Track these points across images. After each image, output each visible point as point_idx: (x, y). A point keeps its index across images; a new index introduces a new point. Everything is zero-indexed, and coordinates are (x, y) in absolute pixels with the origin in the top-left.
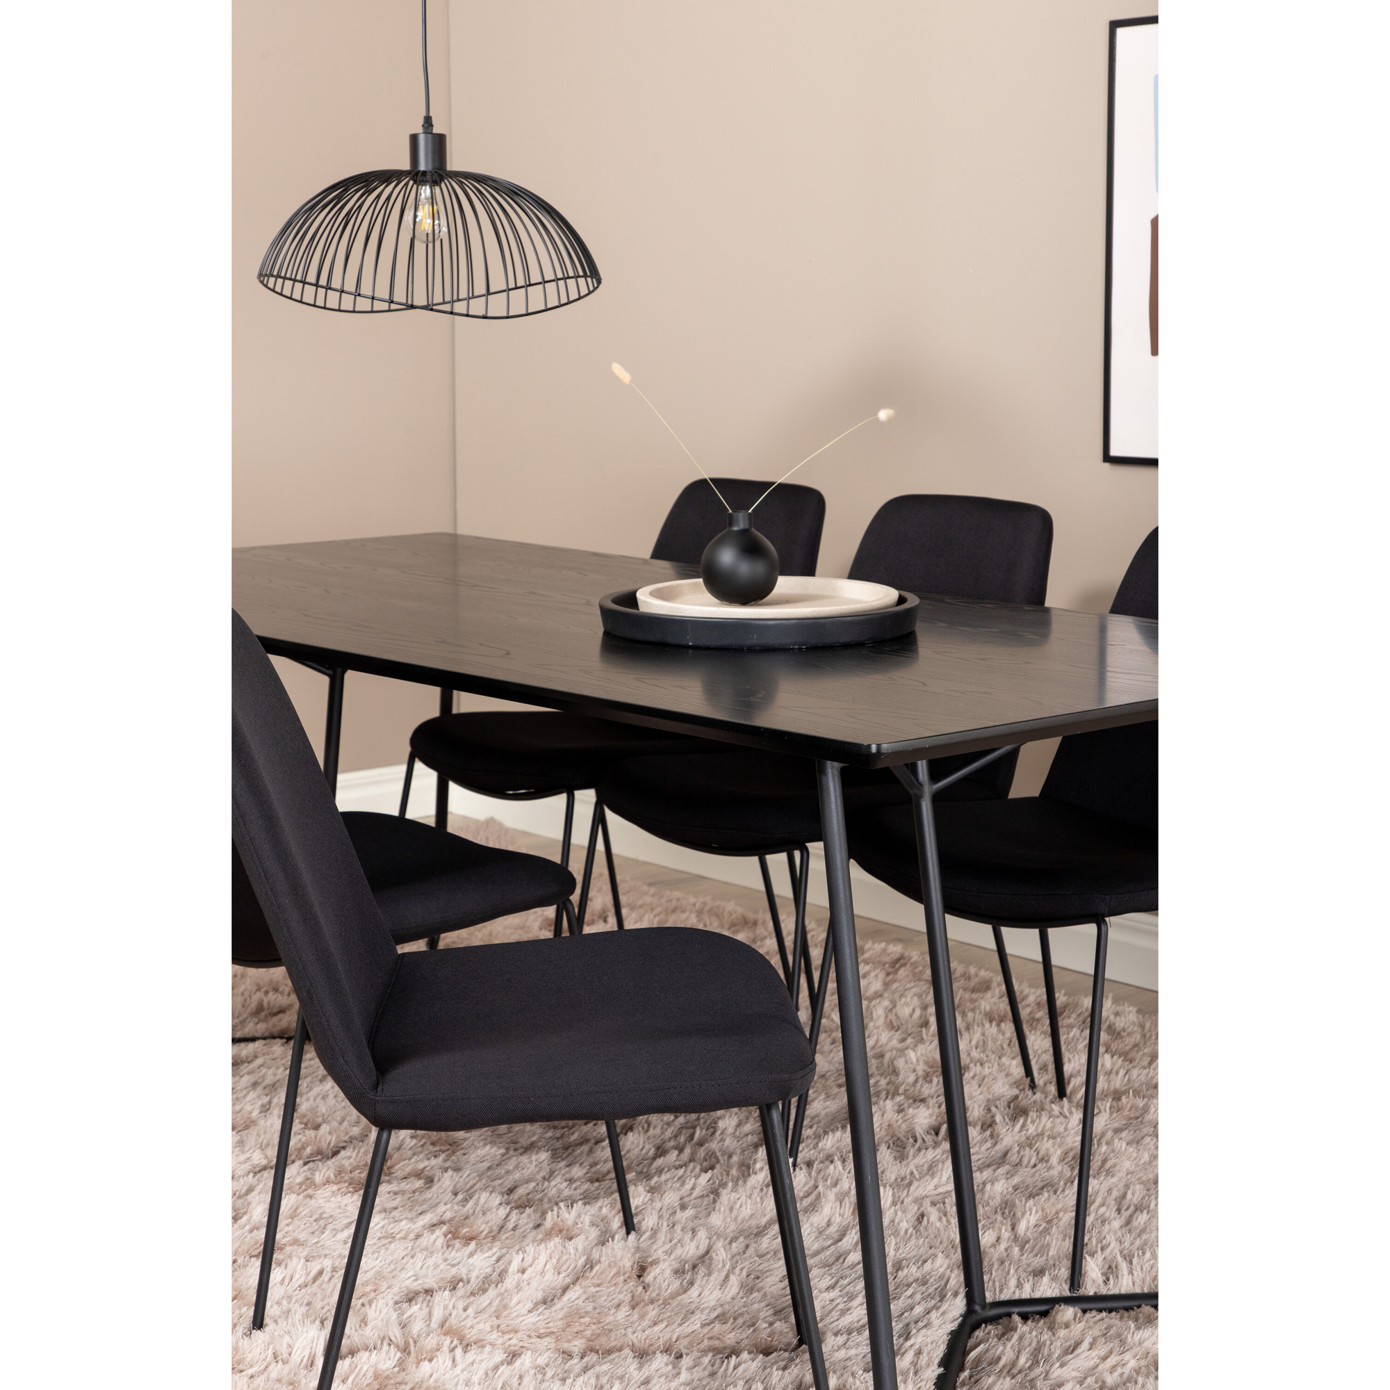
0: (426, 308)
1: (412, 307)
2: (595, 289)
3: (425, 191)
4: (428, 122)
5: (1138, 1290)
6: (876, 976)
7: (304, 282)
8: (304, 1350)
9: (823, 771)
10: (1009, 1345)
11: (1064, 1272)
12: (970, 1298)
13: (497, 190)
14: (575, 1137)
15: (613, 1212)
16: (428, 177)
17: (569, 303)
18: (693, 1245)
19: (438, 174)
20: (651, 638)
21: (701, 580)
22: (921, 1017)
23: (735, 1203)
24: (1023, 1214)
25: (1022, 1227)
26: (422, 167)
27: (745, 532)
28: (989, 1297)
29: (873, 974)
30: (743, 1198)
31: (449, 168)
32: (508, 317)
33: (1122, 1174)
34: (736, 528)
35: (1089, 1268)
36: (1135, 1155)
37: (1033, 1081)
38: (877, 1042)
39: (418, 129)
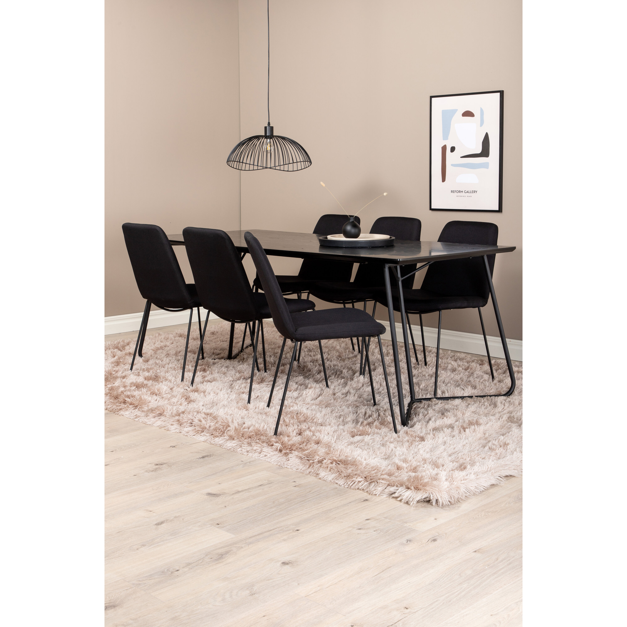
0: (270, 168)
1: (267, 168)
2: (310, 165)
3: (269, 140)
4: (269, 123)
5: (450, 396)
6: (373, 345)
7: (239, 162)
8: (262, 407)
9: (385, 267)
10: (422, 404)
11: (433, 393)
12: (411, 397)
13: (282, 139)
14: (307, 374)
15: (323, 386)
16: (269, 137)
17: (306, 168)
18: (345, 390)
19: (271, 136)
20: (334, 246)
21: (342, 234)
22: (387, 353)
23: (351, 384)
24: (421, 384)
25: (421, 387)
26: (268, 135)
27: (353, 222)
28: (416, 398)
29: (372, 344)
30: (354, 383)
31: (274, 135)
32: (293, 171)
33: (443, 378)
34: (351, 221)
35: (438, 391)
36: (446, 374)
37: (418, 363)
38: (377, 357)
39: (267, 125)
